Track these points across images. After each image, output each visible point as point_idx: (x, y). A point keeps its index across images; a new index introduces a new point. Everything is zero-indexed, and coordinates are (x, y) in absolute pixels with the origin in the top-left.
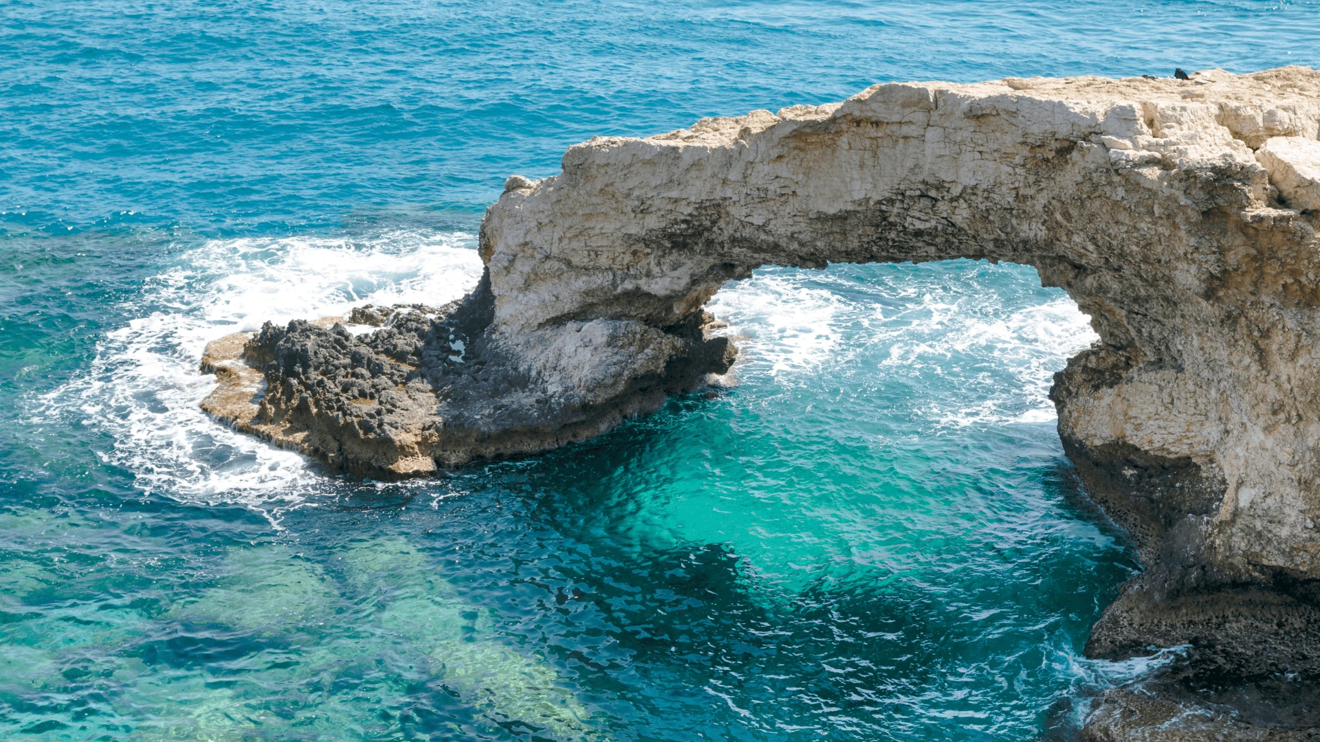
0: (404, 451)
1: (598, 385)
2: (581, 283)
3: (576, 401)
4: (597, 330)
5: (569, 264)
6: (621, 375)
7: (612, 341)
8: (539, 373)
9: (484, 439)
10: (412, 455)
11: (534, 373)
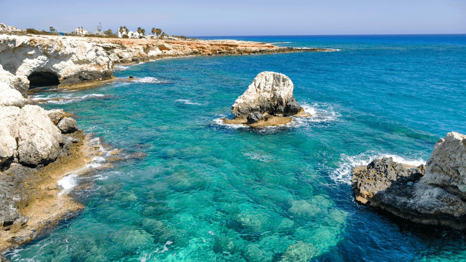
0: (362, 195)
1: (422, 207)
2: (443, 177)
3: (413, 208)
4: (436, 191)
5: (442, 169)
6: (433, 208)
7: (438, 197)
8: (416, 196)
9: (383, 204)
10: (363, 197)
11: (414, 195)
